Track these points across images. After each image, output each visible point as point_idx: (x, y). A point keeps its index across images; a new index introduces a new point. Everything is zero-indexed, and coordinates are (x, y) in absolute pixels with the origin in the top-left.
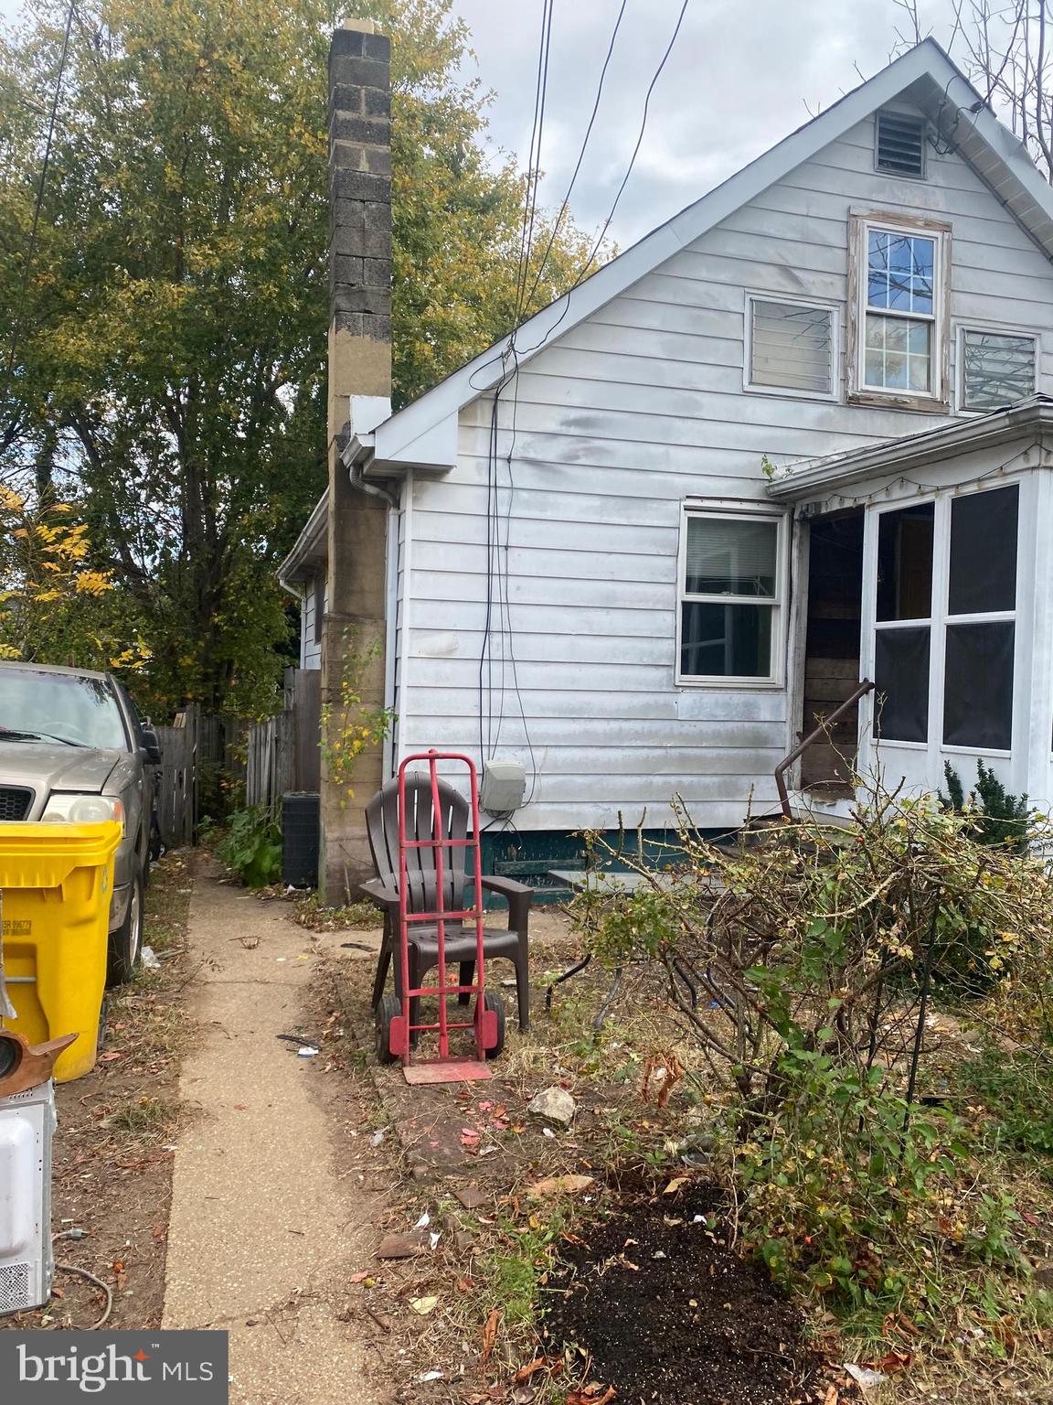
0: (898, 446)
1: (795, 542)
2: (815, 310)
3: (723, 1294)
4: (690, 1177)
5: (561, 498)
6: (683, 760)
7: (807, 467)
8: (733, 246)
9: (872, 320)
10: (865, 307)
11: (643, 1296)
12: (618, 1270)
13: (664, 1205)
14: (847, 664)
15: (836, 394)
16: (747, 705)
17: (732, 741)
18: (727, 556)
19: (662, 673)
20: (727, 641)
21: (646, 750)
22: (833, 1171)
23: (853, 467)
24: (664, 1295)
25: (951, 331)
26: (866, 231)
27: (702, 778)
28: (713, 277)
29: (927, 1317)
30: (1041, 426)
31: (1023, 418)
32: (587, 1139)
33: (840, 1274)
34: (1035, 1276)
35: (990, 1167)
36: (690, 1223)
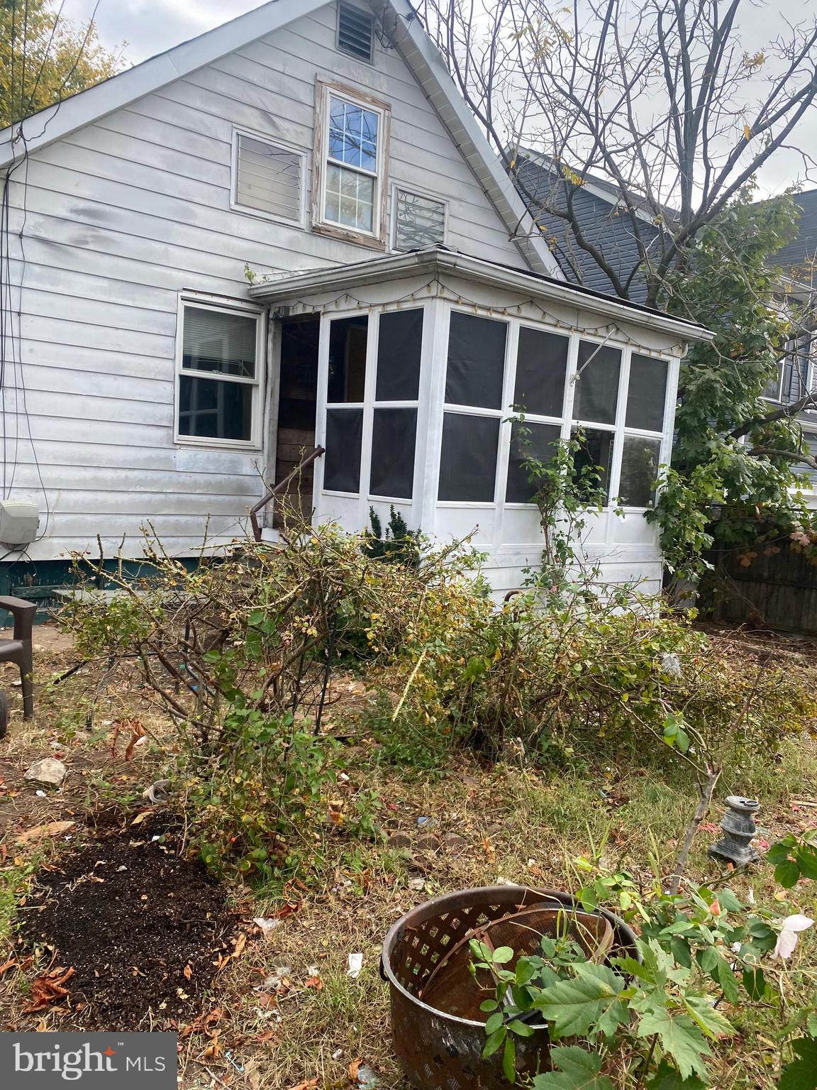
0: (343, 269)
1: (270, 336)
2: (293, 154)
3: (169, 887)
4: (154, 811)
5: (71, 276)
6: (180, 504)
7: (279, 277)
8: (223, 85)
9: (332, 169)
10: (326, 157)
11: (104, 899)
12: (87, 885)
13: (131, 833)
14: (309, 435)
15: (303, 222)
16: (232, 462)
17: (220, 489)
18: (220, 342)
19: (162, 432)
20: (219, 410)
21: (148, 495)
22: (254, 790)
23: (311, 281)
24: (121, 895)
25: (389, 187)
26: (329, 96)
27: (195, 518)
28: (206, 108)
29: (314, 878)
30: (438, 266)
31: (426, 258)
32: (74, 794)
33: (258, 860)
34: (389, 842)
35: (371, 777)
36: (149, 842)
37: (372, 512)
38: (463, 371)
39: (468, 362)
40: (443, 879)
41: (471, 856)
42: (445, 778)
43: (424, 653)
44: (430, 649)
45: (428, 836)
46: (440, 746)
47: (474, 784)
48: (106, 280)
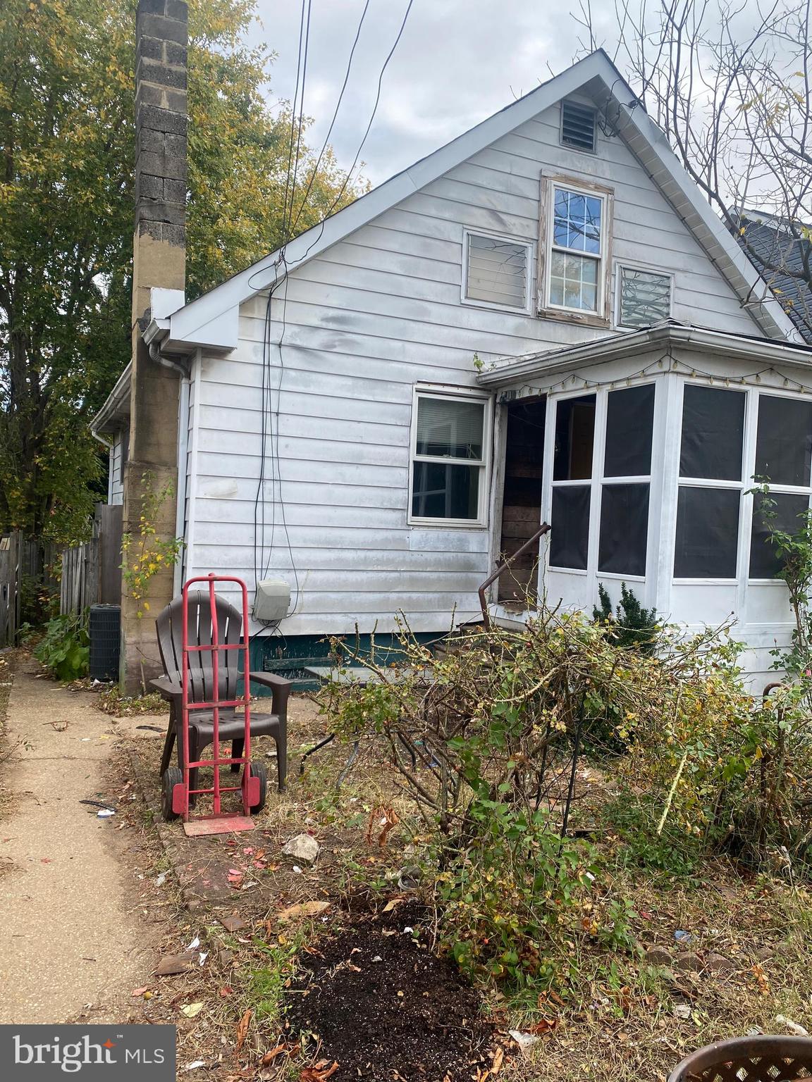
0: (571, 352)
1: (497, 420)
2: (513, 244)
3: (423, 985)
4: (403, 898)
5: (314, 376)
6: (413, 581)
7: (506, 363)
8: (454, 192)
9: (557, 256)
10: (552, 245)
11: (363, 990)
12: (345, 972)
13: (382, 921)
14: (532, 511)
15: (529, 310)
16: (460, 540)
17: (449, 567)
18: (449, 427)
19: (398, 515)
20: (447, 491)
21: (384, 573)
22: (506, 890)
23: (539, 365)
24: (379, 989)
25: (613, 267)
26: (553, 189)
27: (426, 595)
28: (440, 215)
29: (570, 992)
30: (671, 341)
31: (658, 335)
32: (326, 873)
33: (509, 964)
34: (646, 957)
35: (620, 880)
36: (401, 934)
37: (602, 589)
38: (698, 442)
39: (704, 434)
40: (711, 1009)
41: (740, 984)
42: (701, 887)
43: (685, 757)
44: (691, 753)
45: (689, 955)
46: (693, 850)
47: (733, 896)
48: (350, 379)
